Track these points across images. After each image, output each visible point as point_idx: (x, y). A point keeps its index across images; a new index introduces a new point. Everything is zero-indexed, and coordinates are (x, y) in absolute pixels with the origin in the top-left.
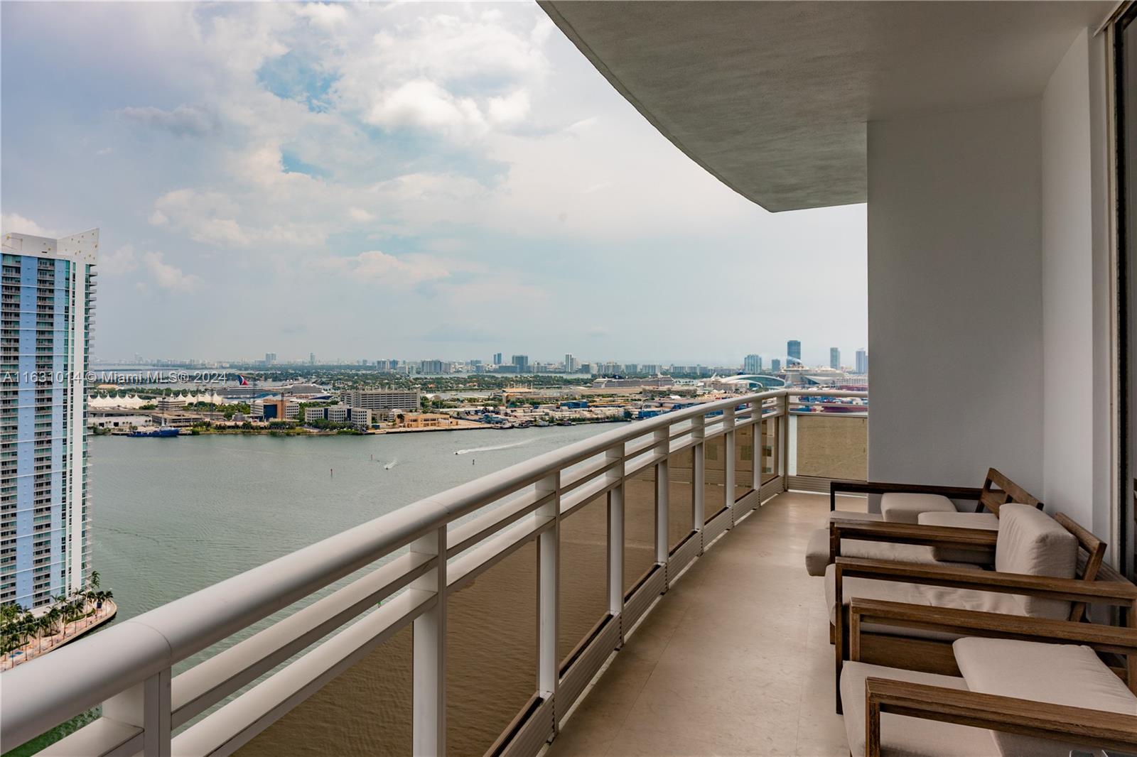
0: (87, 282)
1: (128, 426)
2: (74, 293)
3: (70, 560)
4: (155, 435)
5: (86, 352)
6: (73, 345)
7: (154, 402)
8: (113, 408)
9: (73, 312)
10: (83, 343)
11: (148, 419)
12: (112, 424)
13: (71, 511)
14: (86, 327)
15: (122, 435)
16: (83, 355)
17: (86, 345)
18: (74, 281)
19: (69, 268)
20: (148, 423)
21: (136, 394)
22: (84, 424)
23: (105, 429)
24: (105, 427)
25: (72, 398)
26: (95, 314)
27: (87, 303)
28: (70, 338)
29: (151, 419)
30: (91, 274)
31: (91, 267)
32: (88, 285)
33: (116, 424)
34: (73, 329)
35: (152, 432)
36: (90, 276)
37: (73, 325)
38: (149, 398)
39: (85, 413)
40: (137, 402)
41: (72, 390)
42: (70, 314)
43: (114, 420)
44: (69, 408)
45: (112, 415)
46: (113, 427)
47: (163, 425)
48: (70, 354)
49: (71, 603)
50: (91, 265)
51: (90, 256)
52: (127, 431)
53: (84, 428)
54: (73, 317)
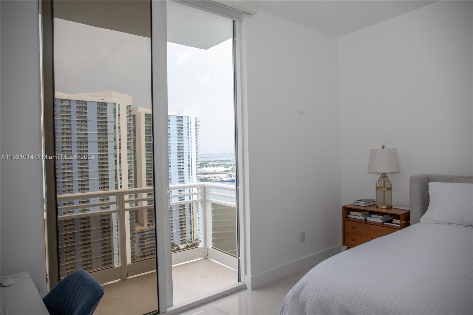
0: (196, 124)
1: (219, 178)
2: (191, 128)
3: (193, 228)
4: (229, 181)
5: (196, 151)
6: (191, 148)
7: (229, 169)
8: (214, 171)
9: (191, 136)
10: (195, 147)
11: (227, 175)
12: (213, 177)
13: (193, 210)
14: (196, 141)
15: (217, 181)
16: (195, 152)
17: (197, 148)
18: (191, 124)
19: (189, 119)
20: (227, 177)
21: (222, 166)
22: (197, 178)
23: (210, 179)
24: (210, 178)
25: (192, 168)
26: (199, 136)
27: (196, 132)
28: (190, 145)
29: (228, 175)
30: (197, 121)
31: (197, 119)
32: (196, 125)
33: (215, 177)
34: (191, 142)
35: (228, 180)
36: (197, 122)
37: (191, 140)
38: (228, 167)
39: (197, 173)
40: (223, 169)
41: (192, 165)
42: (190, 137)
43: (214, 175)
44: (191, 172)
45: (213, 174)
46: (214, 178)
47: (232, 177)
48: (190, 152)
49: (195, 243)
50: (197, 118)
51: (197, 114)
52: (219, 180)
53: (197, 179)
54: (191, 138)
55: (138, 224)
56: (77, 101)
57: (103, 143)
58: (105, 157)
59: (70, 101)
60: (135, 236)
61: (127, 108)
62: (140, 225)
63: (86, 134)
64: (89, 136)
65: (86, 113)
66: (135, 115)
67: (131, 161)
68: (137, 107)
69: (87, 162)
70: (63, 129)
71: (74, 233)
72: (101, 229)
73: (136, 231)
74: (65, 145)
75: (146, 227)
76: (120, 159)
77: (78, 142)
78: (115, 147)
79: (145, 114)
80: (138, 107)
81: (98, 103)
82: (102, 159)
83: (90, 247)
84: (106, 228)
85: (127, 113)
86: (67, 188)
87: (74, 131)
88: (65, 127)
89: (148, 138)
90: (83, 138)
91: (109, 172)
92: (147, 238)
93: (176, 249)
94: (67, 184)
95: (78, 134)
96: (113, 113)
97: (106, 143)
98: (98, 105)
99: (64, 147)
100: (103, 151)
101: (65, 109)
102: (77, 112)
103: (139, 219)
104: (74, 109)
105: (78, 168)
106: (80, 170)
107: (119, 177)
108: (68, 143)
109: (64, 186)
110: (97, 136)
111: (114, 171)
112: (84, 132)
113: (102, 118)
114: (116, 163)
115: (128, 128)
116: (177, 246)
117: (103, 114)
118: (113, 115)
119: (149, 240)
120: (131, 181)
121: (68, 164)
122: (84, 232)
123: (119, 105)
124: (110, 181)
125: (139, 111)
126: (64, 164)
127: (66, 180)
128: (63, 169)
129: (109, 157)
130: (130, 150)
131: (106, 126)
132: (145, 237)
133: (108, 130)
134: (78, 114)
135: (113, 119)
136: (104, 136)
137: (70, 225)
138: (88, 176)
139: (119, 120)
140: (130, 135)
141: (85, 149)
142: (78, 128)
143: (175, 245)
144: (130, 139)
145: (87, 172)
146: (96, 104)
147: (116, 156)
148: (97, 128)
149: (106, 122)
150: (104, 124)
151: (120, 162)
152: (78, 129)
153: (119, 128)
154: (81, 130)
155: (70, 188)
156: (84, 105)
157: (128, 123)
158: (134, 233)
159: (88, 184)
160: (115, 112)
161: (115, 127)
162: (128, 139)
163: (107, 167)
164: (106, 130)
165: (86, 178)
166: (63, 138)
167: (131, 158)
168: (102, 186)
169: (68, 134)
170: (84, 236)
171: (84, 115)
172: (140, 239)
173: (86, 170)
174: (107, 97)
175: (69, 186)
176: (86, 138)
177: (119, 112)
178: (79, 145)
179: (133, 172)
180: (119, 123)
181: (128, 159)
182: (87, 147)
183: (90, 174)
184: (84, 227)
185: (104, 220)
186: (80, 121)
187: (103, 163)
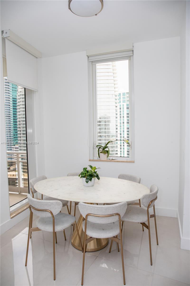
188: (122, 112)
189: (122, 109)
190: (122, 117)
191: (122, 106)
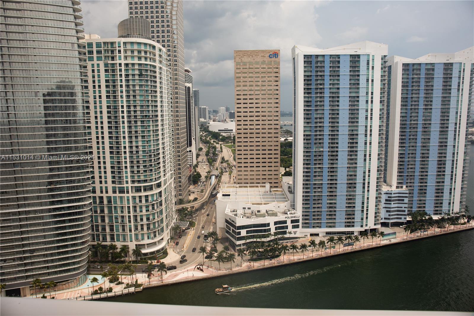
0: (471, 72)
3: (453, 198)
5: (469, 106)
9: (463, 87)
10: (468, 101)
13: (455, 177)
16: (467, 107)
18: (464, 72)
19: (461, 66)
22: (466, 139)
25: (459, 127)
39: (466, 134)
41: (460, 123)
42: (461, 88)
44: (457, 131)
49: (452, 217)
53: (466, 141)
55: (386, 184)
56: (331, 55)
57: (354, 97)
58: (356, 112)
59: (324, 56)
60: (381, 196)
61: (382, 59)
62: (387, 185)
63: (338, 89)
64: (341, 91)
65: (339, 67)
66: (391, 66)
67: (383, 117)
68: (393, 57)
69: (338, 116)
70: (317, 84)
71: (322, 184)
72: (347, 183)
73: (382, 191)
74: (318, 99)
75: (394, 189)
76: (371, 114)
77: (330, 97)
78: (367, 102)
79: (403, 64)
80: (395, 56)
81: (351, 55)
82: (352, 114)
83: (335, 199)
84: (352, 183)
85: (382, 64)
86: (318, 141)
87: (327, 86)
88: (319, 82)
89: (405, 92)
90: (335, 92)
91: (359, 127)
92: (394, 200)
93: (427, 218)
94: (318, 137)
95: (330, 88)
96: (366, 65)
97: (358, 97)
98: (350, 58)
99: (317, 101)
100: (354, 105)
101: (319, 64)
102: (330, 67)
103: (388, 179)
104: (327, 64)
105: (330, 122)
106: (330, 125)
107: (369, 133)
108: (321, 97)
109: (316, 139)
110: (348, 91)
111: (365, 127)
112: (336, 86)
113: (354, 71)
114: (367, 118)
115: (381, 81)
116: (429, 215)
117: (355, 67)
118: (366, 68)
119: (396, 203)
120: (382, 138)
121: (320, 118)
122: (331, 184)
123: (373, 56)
124: (359, 136)
125: (395, 61)
126: (316, 118)
127: (318, 133)
128: (316, 123)
129: (360, 112)
130: (383, 105)
131: (358, 80)
132: (392, 199)
133: (360, 84)
134: (332, 68)
135: (366, 71)
136: (356, 91)
137: (319, 176)
138: (338, 131)
139: (373, 73)
140: (384, 88)
141: (337, 103)
142: (331, 82)
143: (427, 213)
144: (384, 92)
145: (338, 127)
146: (349, 57)
147: (367, 111)
148: (349, 82)
149: (359, 76)
150: (357, 78)
151: (371, 118)
152: (330, 84)
153: (372, 81)
154: (333, 84)
155: (321, 141)
156: (337, 59)
157: (382, 76)
158: (380, 193)
159: (337, 139)
160: (368, 64)
161: (368, 80)
162: (381, 93)
163: (357, 122)
164: (358, 84)
165: (336, 133)
166: (317, 93)
167: (383, 113)
168: (351, 141)
169: (321, 89)
170: (331, 188)
171: (337, 69)
172: (386, 200)
173: (336, 125)
174: (360, 49)
175: (320, 139)
176: (338, 93)
177: (373, 64)
178: (331, 99)
179: (384, 128)
180: (373, 75)
181: (380, 115)
182: (338, 101)
183: (340, 129)
184: (331, 180)
185: (351, 175)
186: (333, 76)
187: (354, 118)
188: (96, 77)
189: (96, 71)
190: (97, 87)
191: (96, 66)
